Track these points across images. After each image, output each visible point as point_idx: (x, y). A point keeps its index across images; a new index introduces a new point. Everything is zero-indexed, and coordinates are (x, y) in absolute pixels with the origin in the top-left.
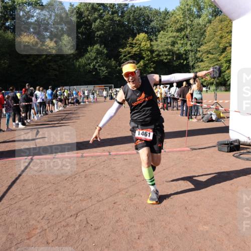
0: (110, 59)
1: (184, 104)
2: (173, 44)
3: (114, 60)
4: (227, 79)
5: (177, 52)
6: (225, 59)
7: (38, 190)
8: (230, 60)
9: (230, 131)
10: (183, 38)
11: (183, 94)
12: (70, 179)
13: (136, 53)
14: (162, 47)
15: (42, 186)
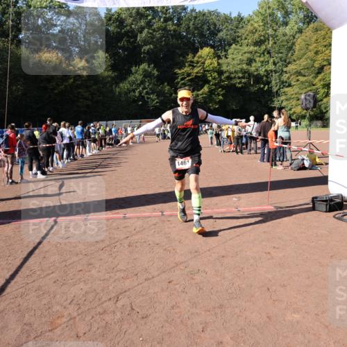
0: (163, 84)
1: (265, 146)
2: (250, 62)
3: (168, 85)
4: (324, 111)
5: (256, 73)
6: (322, 83)
7: (64, 264)
8: (330, 84)
9: (329, 183)
10: (263, 53)
11: (263, 131)
12: (108, 249)
13: (199, 75)
14: (234, 66)
15: (70, 258)
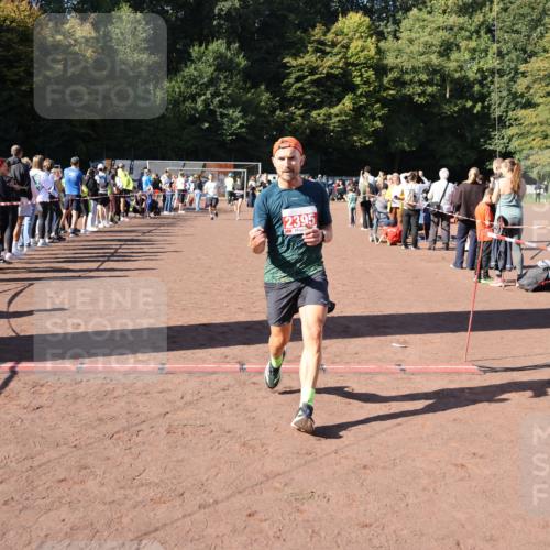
0: (255, 86)
1: (466, 234)
2: (447, 49)
3: (267, 90)
5: (457, 75)
7: (28, 463)
10: (477, 32)
11: (466, 203)
12: (125, 436)
13: (336, 71)
14: (411, 57)
15: (41, 453)
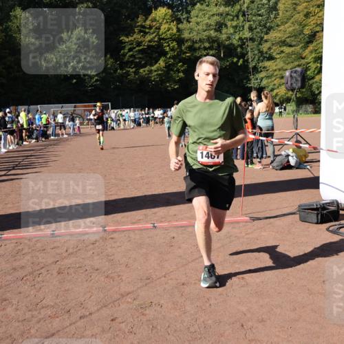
2: (220, 27)
4: (317, 92)
5: (227, 43)
6: (314, 55)
10: (237, 16)
12: (30, 278)
13: (153, 44)
14: (198, 33)
